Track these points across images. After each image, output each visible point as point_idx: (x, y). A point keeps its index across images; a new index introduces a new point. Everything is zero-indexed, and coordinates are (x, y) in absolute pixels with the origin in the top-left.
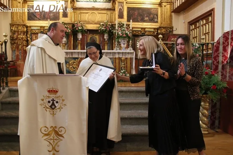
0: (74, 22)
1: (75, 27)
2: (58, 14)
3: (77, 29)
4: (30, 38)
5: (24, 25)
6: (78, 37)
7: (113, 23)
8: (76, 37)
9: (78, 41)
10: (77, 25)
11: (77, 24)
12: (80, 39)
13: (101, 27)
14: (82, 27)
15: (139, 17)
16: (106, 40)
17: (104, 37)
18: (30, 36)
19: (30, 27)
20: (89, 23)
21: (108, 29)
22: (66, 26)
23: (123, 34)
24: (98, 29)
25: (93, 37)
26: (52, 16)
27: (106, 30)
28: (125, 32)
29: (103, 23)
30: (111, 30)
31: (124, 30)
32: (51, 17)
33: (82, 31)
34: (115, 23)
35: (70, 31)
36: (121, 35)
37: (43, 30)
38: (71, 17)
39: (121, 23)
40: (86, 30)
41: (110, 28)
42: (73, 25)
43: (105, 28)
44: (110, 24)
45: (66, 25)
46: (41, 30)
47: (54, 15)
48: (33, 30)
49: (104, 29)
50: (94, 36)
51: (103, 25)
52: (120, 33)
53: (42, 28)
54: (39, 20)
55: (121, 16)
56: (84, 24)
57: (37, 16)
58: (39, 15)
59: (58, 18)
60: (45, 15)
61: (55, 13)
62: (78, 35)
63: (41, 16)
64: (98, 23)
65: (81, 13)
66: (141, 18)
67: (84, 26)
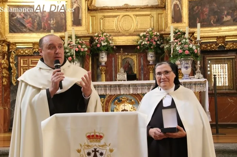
0: (93, 33)
1: (95, 43)
2: (64, 21)
3: (99, 45)
4: (15, 64)
5: (4, 41)
6: (101, 60)
7: (163, 32)
8: (98, 59)
9: (100, 68)
10: (97, 38)
11: (98, 36)
12: (103, 64)
13: (141, 40)
14: (107, 41)
15: (212, 17)
16: (151, 63)
17: (146, 57)
18: (14, 60)
19: (15, 44)
20: (119, 34)
21: (154, 43)
22: (80, 42)
23: (184, 51)
24: (135, 43)
25: (127, 59)
26: (53, 25)
27: (150, 45)
28: (187, 46)
29: (145, 33)
30: (159, 45)
31: (186, 43)
33: (108, 48)
34: (166, 32)
35: (86, 49)
36: (180, 51)
37: (37, 50)
38: (87, 24)
39: (177, 31)
40: (115, 47)
41: (158, 40)
42: (92, 39)
43: (148, 42)
44: (158, 34)
45: (78, 40)
46: (34, 49)
47: (57, 23)
48: (20, 50)
49: (146, 43)
50: (128, 56)
51: (145, 36)
52: (178, 48)
53: (36, 46)
54: (31, 31)
55: (177, 18)
56: (110, 36)
57: (27, 25)
58: (29, 22)
59: (64, 28)
60: (41, 23)
61: (59, 19)
62: (101, 56)
63: (33, 25)
64: (135, 33)
65: (105, 17)
66: (215, 18)
67: (110, 40)
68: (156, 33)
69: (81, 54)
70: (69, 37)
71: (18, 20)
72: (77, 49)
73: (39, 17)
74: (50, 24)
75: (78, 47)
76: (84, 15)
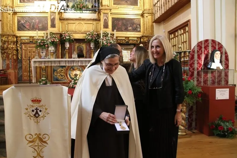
0: (62, 31)
1: (62, 37)
2: (46, 25)
3: (65, 38)
4: (20, 48)
5: (14, 35)
6: (66, 46)
7: (99, 33)
8: (64, 46)
9: (65, 50)
10: (64, 35)
11: (64, 33)
12: (67, 48)
13: (87, 37)
14: (69, 36)
15: (123, 27)
16: (92, 48)
17: (90, 45)
18: (20, 46)
19: (20, 37)
20: (76, 32)
21: (94, 38)
22: (55, 36)
23: (108, 43)
24: (84, 38)
27: (92, 39)
28: (109, 41)
29: (89, 33)
30: (97, 39)
31: (108, 39)
32: (40, 27)
33: (69, 40)
35: (58, 40)
36: (106, 44)
37: (32, 40)
38: (59, 27)
39: (106, 33)
40: (73, 40)
41: (96, 37)
42: (61, 35)
43: (91, 38)
44: (96, 33)
45: (54, 35)
46: (30, 40)
47: (43, 26)
48: (23, 40)
49: (90, 38)
50: (81, 45)
51: (89, 34)
52: (104, 42)
53: (31, 38)
54: (29, 30)
55: (106, 26)
56: (71, 33)
57: (27, 27)
58: (28, 25)
59: (47, 28)
60: (34, 26)
61: (44, 24)
62: (66, 44)
63: (30, 27)
64: (84, 33)
65: (68, 23)
66: (124, 27)
67: (71, 35)
68: (95, 33)
69: (55, 43)
70: (46, 34)
71: (22, 24)
72: (53, 40)
73: (33, 23)
74: (39, 26)
75: (53, 39)
76: (57, 22)
